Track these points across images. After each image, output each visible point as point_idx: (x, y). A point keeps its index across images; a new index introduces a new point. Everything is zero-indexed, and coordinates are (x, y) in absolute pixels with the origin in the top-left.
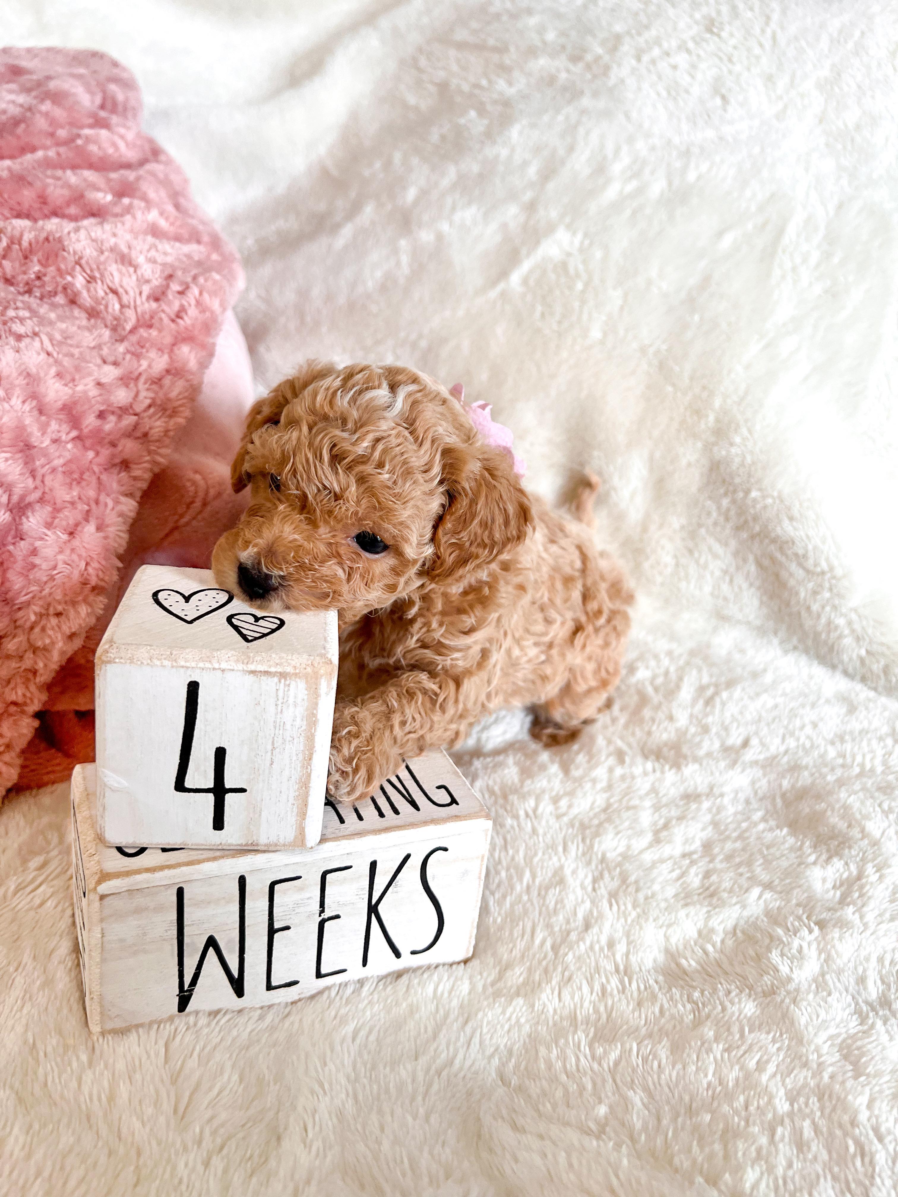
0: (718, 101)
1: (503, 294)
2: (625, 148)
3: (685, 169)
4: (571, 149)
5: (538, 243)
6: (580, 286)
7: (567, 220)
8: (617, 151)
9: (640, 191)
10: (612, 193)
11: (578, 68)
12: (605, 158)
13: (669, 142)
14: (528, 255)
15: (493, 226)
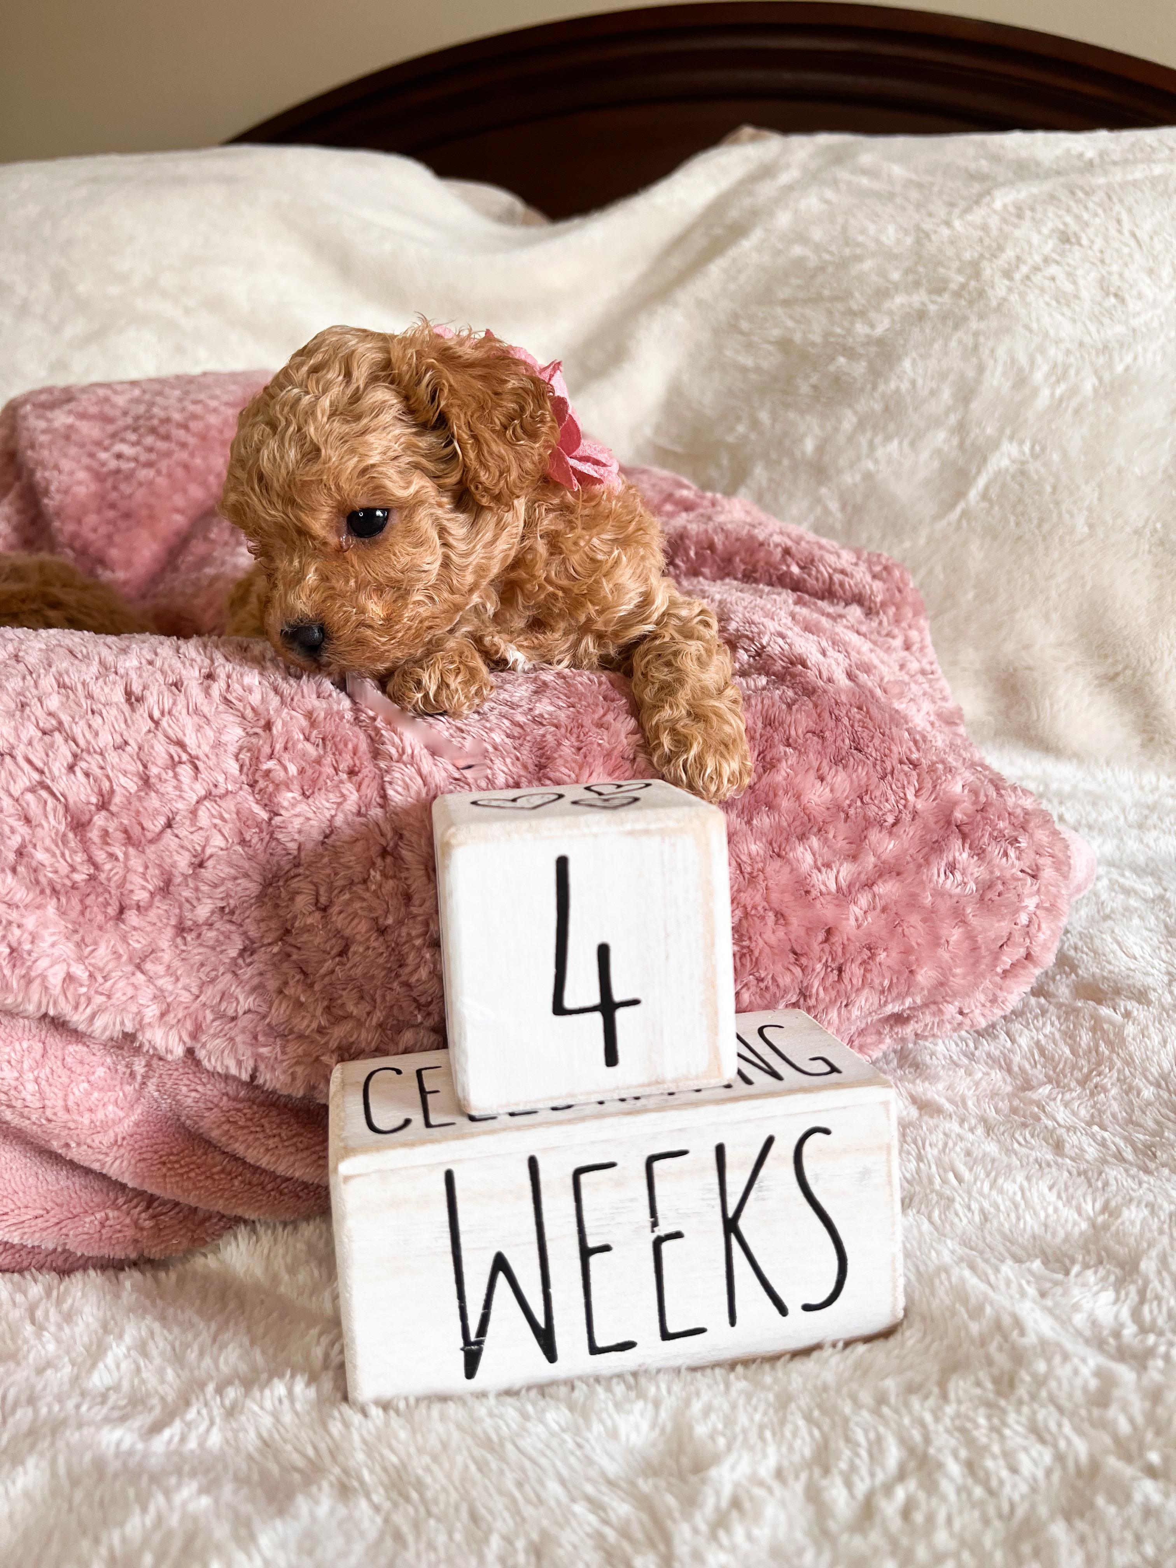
0: (1112, 300)
1: (964, 514)
2: (1039, 359)
3: (1110, 365)
4: (981, 369)
5: (985, 460)
6: (1048, 489)
7: (1008, 431)
8: (1032, 361)
9: (1073, 391)
10: (1043, 399)
11: (946, 298)
12: (1021, 369)
13: (1081, 344)
14: (979, 472)
15: (925, 455)
